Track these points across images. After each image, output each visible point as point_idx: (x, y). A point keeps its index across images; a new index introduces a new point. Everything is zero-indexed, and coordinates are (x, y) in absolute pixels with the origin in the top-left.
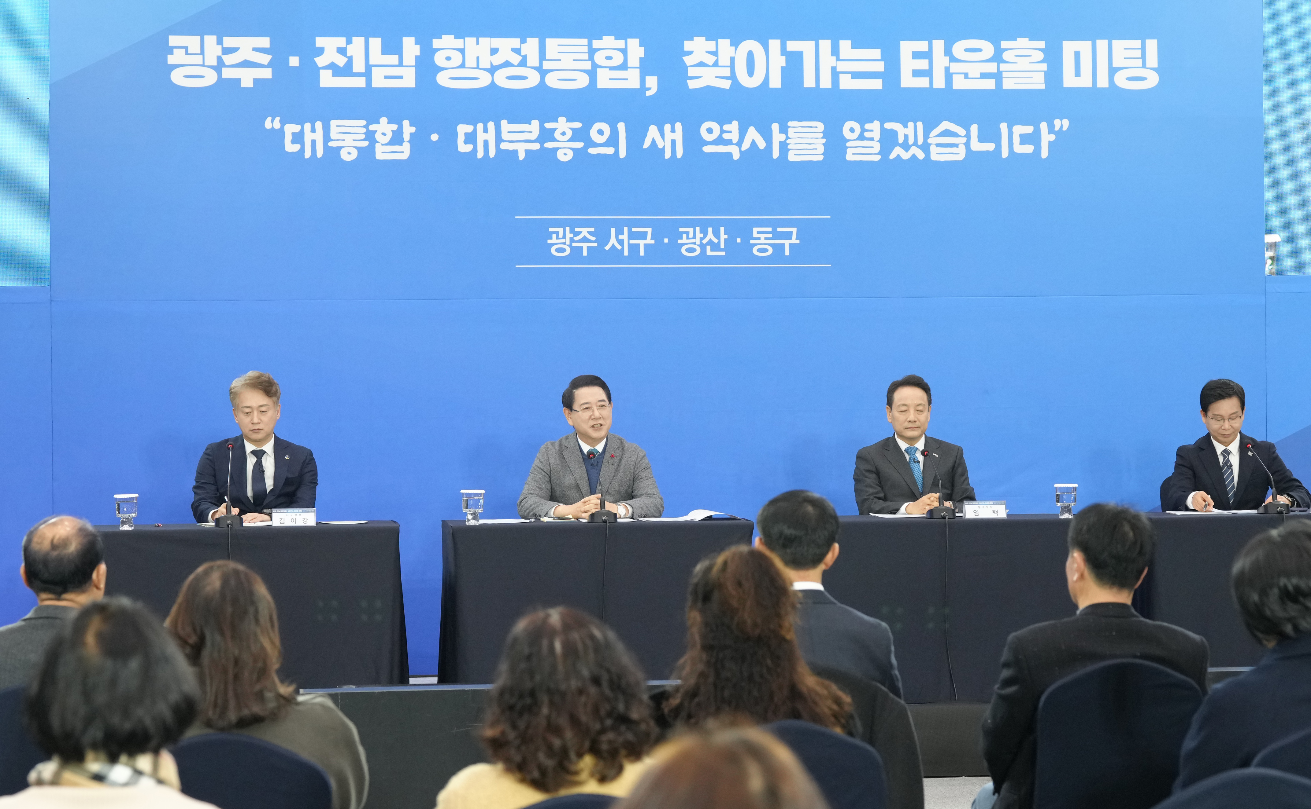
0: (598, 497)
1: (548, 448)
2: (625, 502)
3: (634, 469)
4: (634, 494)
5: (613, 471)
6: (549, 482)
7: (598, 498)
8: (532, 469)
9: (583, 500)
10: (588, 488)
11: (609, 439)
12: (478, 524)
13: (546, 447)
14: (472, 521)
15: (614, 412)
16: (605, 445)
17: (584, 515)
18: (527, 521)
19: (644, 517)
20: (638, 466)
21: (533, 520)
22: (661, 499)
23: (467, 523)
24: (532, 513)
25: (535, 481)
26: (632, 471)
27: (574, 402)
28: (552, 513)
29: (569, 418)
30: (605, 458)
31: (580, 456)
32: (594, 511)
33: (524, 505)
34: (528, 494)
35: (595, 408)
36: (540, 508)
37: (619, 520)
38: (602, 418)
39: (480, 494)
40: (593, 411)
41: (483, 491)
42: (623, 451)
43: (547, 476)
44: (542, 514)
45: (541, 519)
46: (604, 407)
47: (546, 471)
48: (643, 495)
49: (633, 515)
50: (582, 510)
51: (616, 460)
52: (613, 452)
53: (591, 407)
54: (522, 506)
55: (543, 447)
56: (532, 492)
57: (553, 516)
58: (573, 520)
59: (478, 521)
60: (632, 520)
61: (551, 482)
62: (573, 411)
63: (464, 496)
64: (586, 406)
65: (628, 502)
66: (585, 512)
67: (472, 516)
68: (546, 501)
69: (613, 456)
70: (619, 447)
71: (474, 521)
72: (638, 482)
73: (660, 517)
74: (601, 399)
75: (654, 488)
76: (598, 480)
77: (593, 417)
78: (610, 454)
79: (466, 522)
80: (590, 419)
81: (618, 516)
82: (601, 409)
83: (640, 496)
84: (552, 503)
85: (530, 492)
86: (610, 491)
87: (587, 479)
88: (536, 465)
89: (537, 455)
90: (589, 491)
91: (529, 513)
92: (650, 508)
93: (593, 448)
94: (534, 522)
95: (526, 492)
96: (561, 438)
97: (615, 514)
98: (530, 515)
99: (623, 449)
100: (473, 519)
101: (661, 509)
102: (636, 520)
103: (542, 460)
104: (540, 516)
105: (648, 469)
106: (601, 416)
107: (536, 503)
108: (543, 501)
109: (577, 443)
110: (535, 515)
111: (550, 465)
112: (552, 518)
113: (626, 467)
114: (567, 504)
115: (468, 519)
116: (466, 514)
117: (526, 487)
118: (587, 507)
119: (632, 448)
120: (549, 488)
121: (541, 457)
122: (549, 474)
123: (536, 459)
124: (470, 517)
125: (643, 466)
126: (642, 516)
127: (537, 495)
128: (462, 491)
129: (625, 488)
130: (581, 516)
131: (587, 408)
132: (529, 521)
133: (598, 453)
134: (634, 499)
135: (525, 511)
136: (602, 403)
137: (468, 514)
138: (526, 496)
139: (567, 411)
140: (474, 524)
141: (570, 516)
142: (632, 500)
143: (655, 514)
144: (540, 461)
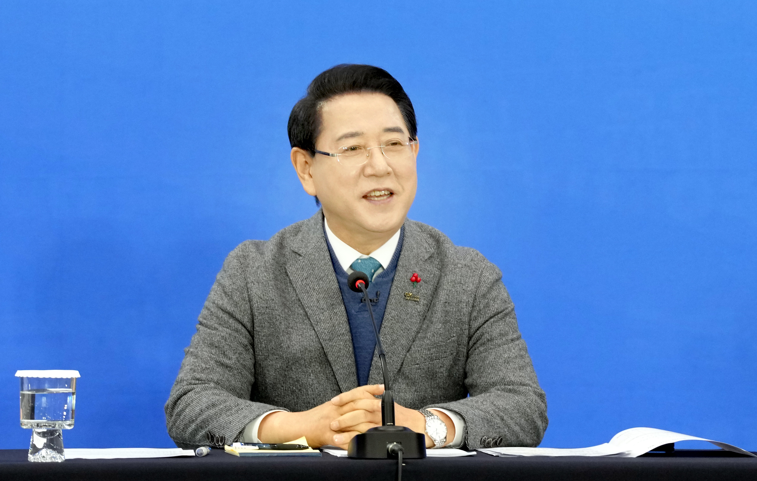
0: (376, 392)
1: (245, 257)
2: (445, 405)
3: (471, 314)
4: (468, 381)
5: (416, 320)
6: (249, 347)
7: (375, 396)
8: (204, 312)
9: (336, 399)
10: (351, 361)
11: (408, 234)
12: (60, 461)
13: (241, 253)
14: (44, 452)
15: (421, 161)
16: (397, 249)
17: (339, 439)
18: (190, 453)
19: (496, 445)
20: (482, 306)
21: (205, 450)
22: (541, 396)
23: (32, 458)
24: (203, 433)
25: (212, 345)
26: (467, 319)
27: (320, 132)
28: (253, 433)
29: (306, 177)
30: (395, 283)
31: (333, 277)
32: (364, 428)
33: (183, 410)
34: (193, 381)
35: (374, 147)
36: (223, 419)
37: (429, 453)
38: (393, 174)
39: (66, 382)
40: (370, 156)
41: (74, 374)
42: (442, 267)
43: (243, 330)
44: (229, 434)
45: (227, 447)
46: (397, 147)
47: (238, 316)
48: (494, 384)
49: (465, 439)
50: (335, 425)
51: (425, 290)
52: (417, 270)
53: (365, 147)
54: (179, 415)
55: (232, 253)
56: (203, 376)
57: (256, 440)
58: (310, 450)
59: (60, 452)
60: (464, 453)
61: (253, 345)
62: (318, 156)
63: (25, 386)
64: (352, 142)
65: (453, 405)
66: (341, 431)
67: (45, 440)
68: (241, 401)
69: (416, 278)
70: (431, 257)
71: (49, 451)
72: (481, 349)
73: (535, 444)
74: (390, 125)
75: (521, 368)
76: (377, 342)
77: (369, 171)
78: (410, 275)
79: (29, 455)
80: (362, 176)
81: (427, 443)
82: (391, 151)
83: (485, 390)
84: (256, 405)
85: (198, 376)
86: (406, 369)
87: (348, 337)
88: (214, 303)
89: (218, 277)
90: (354, 369)
91: (196, 431)
92: (509, 421)
93: (365, 257)
94: (208, 455)
95: (189, 377)
96: (282, 230)
97: (420, 438)
98: (198, 437)
99: (442, 261)
100: (47, 446)
101: (539, 423)
102: (474, 453)
103: (228, 290)
104: (223, 439)
105: (506, 315)
106: (390, 169)
107: (214, 405)
108: (233, 400)
109: (325, 245)
110: (210, 437)
111: (250, 301)
112: (254, 444)
113: (448, 308)
114: (293, 410)
115: (34, 446)
116: (29, 432)
117: (188, 361)
118: (347, 419)
119: (465, 259)
120: (249, 363)
121: (227, 282)
122: (249, 325)
123: (215, 286)
124: (39, 441)
125: (495, 307)
126: (488, 443)
127: (217, 383)
128: (20, 374)
129: (448, 362)
130: (333, 441)
131: (353, 149)
132: (194, 454)
133: (380, 271)
134: (469, 398)
135: (186, 426)
136: (394, 137)
137: (35, 435)
138: (190, 387)
139: (301, 156)
140: (50, 461)
141: (302, 441)
142: (462, 401)
143: (522, 436)
144: (225, 293)
